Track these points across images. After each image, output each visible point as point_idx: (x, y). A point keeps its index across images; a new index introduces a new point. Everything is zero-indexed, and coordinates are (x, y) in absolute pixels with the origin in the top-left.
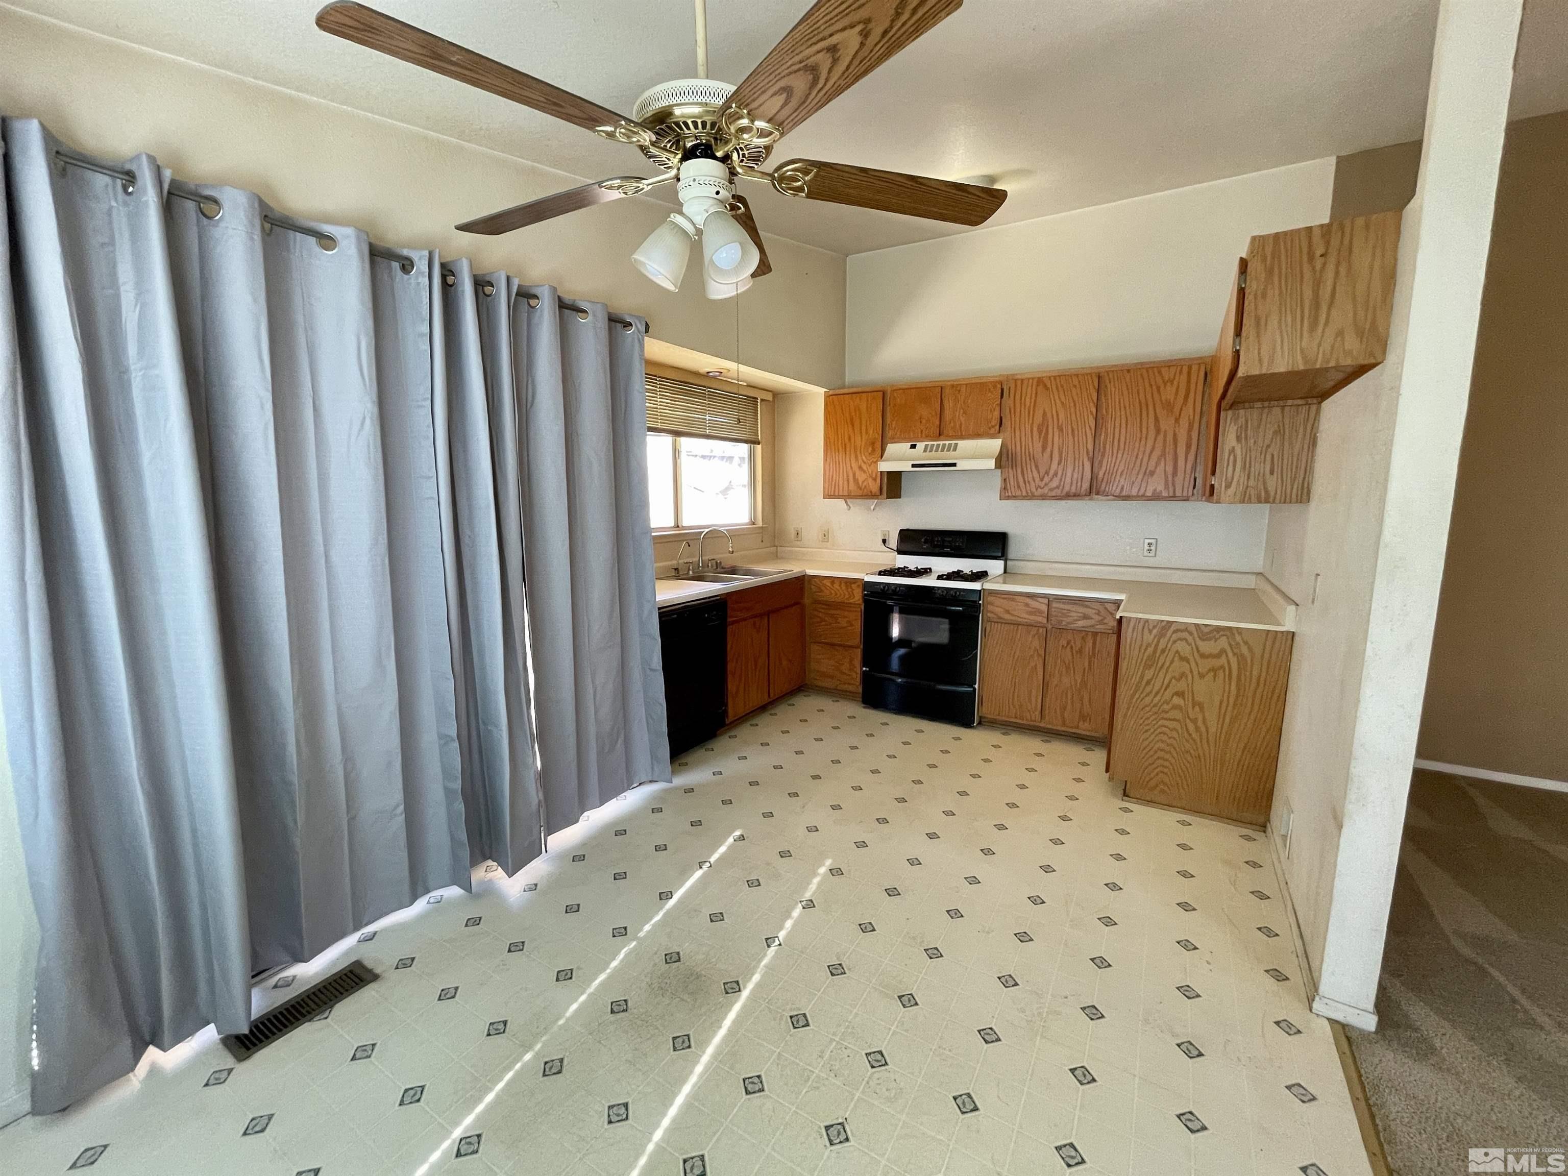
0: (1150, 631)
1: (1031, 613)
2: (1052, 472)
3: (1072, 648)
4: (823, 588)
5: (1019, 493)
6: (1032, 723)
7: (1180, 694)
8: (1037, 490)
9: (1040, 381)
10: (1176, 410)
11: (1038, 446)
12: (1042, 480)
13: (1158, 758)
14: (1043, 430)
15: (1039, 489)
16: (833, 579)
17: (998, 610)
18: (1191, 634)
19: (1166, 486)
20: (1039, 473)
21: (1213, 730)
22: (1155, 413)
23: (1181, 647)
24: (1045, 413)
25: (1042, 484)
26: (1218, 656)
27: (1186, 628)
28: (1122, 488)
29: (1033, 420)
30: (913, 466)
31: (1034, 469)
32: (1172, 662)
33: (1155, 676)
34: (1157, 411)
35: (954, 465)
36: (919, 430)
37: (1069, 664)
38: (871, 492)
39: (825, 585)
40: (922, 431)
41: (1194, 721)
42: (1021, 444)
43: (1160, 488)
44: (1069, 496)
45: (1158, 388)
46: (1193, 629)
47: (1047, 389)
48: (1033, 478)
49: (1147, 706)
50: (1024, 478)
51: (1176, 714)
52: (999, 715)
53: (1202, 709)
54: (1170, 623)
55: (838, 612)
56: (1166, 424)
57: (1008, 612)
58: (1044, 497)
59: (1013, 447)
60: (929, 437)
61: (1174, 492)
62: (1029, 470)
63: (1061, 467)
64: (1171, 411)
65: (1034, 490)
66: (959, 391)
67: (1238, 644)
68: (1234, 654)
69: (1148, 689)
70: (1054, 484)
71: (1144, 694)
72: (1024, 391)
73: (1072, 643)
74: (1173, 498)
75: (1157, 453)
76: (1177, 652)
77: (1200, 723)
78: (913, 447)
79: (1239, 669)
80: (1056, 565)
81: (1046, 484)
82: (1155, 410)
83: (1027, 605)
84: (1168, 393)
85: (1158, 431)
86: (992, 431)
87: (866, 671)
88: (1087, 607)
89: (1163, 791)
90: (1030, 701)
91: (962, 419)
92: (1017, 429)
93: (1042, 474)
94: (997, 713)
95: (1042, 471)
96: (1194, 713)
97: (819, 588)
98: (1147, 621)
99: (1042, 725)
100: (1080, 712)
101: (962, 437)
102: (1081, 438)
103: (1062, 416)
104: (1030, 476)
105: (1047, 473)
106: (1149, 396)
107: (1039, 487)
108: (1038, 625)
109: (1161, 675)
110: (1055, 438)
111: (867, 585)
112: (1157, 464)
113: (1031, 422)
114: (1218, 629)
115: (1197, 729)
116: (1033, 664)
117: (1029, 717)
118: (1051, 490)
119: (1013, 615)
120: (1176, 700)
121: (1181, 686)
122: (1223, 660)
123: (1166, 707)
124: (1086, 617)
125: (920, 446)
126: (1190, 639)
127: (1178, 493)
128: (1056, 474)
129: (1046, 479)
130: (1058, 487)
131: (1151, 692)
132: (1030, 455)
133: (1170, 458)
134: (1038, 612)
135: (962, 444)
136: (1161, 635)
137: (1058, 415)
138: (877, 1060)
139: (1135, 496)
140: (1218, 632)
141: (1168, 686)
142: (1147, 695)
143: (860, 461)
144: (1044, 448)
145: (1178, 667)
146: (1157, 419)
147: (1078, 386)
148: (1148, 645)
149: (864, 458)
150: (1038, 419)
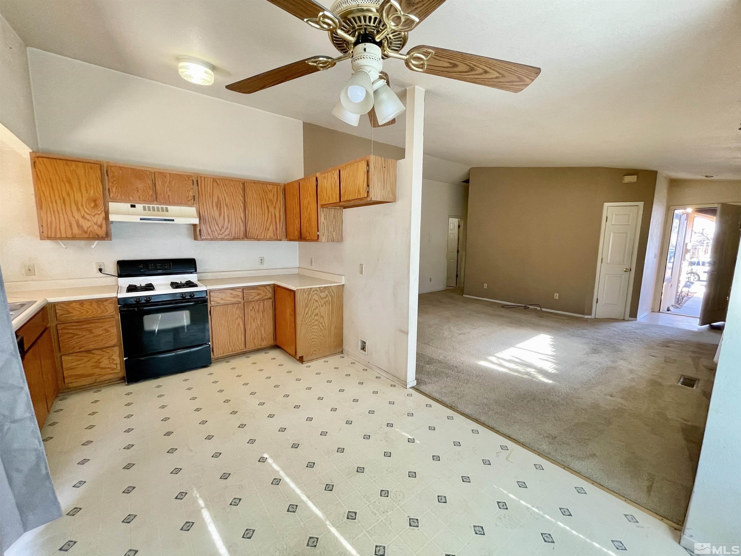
0: (306, 293)
1: (234, 297)
2: (225, 227)
3: (254, 310)
4: (71, 310)
5: (209, 238)
6: (242, 351)
7: (316, 315)
8: (219, 236)
9: (214, 180)
10: (274, 204)
11: (217, 213)
12: (221, 230)
13: (313, 341)
14: (219, 205)
15: (220, 235)
16: (81, 302)
17: (216, 299)
18: (318, 291)
19: (274, 235)
20: (218, 227)
21: (327, 325)
22: (267, 204)
23: (316, 297)
24: (218, 197)
25: (221, 233)
26: (326, 298)
27: (316, 290)
28: (258, 236)
29: (212, 199)
30: (141, 219)
31: (216, 225)
32: (313, 303)
33: (309, 310)
34: (268, 203)
35: (173, 220)
36: (138, 197)
37: (254, 318)
38: (98, 235)
39: (73, 308)
40: (139, 198)
41: (321, 323)
42: (207, 211)
43: (272, 235)
44: (235, 239)
45: (267, 193)
46: (318, 289)
47: (218, 184)
48: (216, 229)
49: (307, 323)
50: (211, 229)
51: (316, 323)
52: (223, 354)
53: (323, 318)
54: (311, 288)
55: (92, 325)
56: (271, 209)
57: (222, 299)
58: (222, 239)
59: (203, 213)
60: (145, 201)
61: (277, 237)
62: (213, 225)
63: (229, 225)
64: (272, 204)
65: (217, 236)
66: (165, 176)
67: (330, 292)
68: (330, 295)
69: (307, 316)
70: (227, 233)
71: (306, 318)
72: (206, 183)
73: (254, 307)
74: (277, 240)
75: (269, 221)
76: (314, 299)
77: (323, 323)
78: (133, 206)
79: (332, 301)
80: (223, 273)
81: (223, 233)
82: (267, 203)
83: (231, 294)
84: (271, 196)
85: (269, 212)
86: (190, 203)
87: (126, 360)
88: (259, 289)
89: (315, 354)
90: (238, 341)
91: (170, 194)
92: (204, 203)
93: (220, 228)
94: (222, 353)
95: (220, 226)
96: (321, 320)
97: (68, 311)
98: (304, 289)
99: (247, 350)
100: (261, 338)
101: (170, 204)
102: (237, 211)
103: (227, 200)
104: (214, 228)
105: (223, 227)
106: (264, 196)
107: (220, 234)
108: (237, 302)
109: (311, 308)
110: (225, 210)
111: (120, 301)
112: (270, 226)
113: (211, 200)
114: (325, 287)
115: (323, 326)
116: (237, 322)
117: (238, 349)
118: (226, 236)
119: (224, 300)
120: (316, 318)
121: (317, 311)
122: (327, 299)
123: (313, 321)
124: (259, 294)
125: (139, 207)
126: (318, 293)
127: (279, 238)
128: (227, 228)
129: (223, 230)
130: (229, 234)
131: (308, 317)
132: (213, 218)
133: (274, 223)
134: (238, 296)
135: (170, 208)
136: (309, 294)
137: (225, 199)
138: (385, 493)
139: (262, 239)
140: (325, 289)
141: (313, 313)
142: (307, 318)
143: (83, 213)
144: (220, 215)
145: (316, 304)
146: (268, 207)
147: (233, 186)
148: (306, 299)
149: (86, 210)
150: (215, 199)
